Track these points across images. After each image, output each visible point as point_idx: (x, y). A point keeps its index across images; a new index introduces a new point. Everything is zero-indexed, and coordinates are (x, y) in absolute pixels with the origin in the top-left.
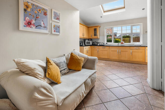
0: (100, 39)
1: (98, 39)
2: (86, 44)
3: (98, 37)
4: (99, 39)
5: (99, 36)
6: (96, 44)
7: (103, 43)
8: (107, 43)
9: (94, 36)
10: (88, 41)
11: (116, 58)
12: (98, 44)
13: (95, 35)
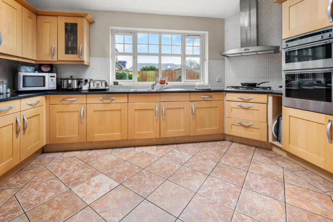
0: (91, 65)
1: (83, 66)
2: (21, 88)
3: (85, 58)
4: (87, 66)
5: (90, 55)
6: (75, 86)
7: (104, 83)
8: (116, 83)
9: (67, 52)
10: (37, 74)
11: (150, 133)
12: (85, 88)
13: (71, 48)
